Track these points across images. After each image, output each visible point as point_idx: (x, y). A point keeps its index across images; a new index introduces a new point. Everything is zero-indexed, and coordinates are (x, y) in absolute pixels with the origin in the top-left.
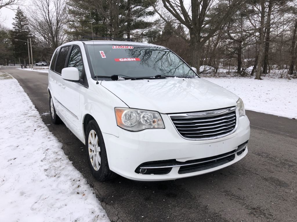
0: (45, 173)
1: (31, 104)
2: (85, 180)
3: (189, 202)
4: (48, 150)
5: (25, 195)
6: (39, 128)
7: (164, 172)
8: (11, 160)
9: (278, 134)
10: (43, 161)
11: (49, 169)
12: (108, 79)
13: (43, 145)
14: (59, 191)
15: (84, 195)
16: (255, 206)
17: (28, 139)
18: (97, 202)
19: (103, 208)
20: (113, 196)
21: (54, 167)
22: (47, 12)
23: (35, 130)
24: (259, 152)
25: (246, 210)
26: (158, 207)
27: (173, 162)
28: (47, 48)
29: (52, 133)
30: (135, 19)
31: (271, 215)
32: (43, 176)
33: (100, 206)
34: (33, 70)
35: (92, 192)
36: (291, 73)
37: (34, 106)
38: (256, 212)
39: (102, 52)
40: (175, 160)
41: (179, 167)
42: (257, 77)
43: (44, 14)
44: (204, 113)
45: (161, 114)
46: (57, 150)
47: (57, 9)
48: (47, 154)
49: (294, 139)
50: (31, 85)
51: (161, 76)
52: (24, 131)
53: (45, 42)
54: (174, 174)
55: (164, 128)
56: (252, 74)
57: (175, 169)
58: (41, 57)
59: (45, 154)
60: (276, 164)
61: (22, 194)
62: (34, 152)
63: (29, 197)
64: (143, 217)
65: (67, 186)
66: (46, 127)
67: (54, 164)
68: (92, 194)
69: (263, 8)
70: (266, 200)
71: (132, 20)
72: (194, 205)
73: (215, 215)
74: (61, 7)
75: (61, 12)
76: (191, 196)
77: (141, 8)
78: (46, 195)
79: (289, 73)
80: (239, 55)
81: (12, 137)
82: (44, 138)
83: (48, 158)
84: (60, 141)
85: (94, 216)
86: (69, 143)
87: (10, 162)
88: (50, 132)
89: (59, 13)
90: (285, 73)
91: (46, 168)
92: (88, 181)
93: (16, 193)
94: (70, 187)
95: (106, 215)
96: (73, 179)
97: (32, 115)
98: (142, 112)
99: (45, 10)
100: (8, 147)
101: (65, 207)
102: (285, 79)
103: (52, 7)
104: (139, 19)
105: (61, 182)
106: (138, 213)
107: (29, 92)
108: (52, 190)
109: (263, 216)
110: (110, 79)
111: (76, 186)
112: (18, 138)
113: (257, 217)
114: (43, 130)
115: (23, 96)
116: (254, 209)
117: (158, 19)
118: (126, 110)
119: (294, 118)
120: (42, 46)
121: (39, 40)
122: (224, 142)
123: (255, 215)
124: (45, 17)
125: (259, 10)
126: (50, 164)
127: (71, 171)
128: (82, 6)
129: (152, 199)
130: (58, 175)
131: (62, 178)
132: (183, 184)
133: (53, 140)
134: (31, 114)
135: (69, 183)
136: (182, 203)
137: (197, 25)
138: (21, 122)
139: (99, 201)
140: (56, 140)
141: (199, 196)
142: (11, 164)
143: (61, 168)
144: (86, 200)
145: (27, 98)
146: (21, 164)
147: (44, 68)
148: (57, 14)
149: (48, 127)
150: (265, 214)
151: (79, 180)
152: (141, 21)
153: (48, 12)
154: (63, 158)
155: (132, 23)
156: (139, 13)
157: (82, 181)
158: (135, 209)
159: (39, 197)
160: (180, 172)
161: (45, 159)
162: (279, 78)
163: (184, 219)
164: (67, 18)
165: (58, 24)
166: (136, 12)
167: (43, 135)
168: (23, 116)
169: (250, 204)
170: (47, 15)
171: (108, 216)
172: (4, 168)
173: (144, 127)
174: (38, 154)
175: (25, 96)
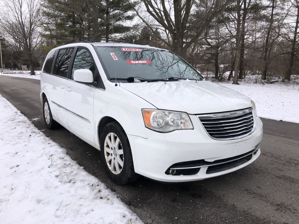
0: (57, 179)
1: (15, 109)
2: (104, 185)
3: (216, 202)
4: (53, 156)
5: (42, 202)
6: (34, 134)
7: (193, 173)
8: (13, 167)
9: (274, 135)
10: (50, 167)
11: (60, 174)
12: (124, 81)
13: (45, 151)
14: (80, 197)
15: (108, 199)
16: (279, 203)
17: (25, 145)
18: (125, 206)
19: (133, 211)
20: (139, 199)
21: (65, 172)
22: (19, 13)
23: (30, 136)
24: (263, 152)
25: (272, 207)
26: (187, 208)
27: (202, 162)
28: (17, 51)
29: (50, 139)
30: (114, 23)
31: (295, 210)
32: (57, 182)
33: (129, 210)
34: (3, 74)
35: (115, 196)
36: (265, 79)
37: (20, 111)
38: (281, 208)
39: (112, 55)
40: (204, 160)
41: (207, 167)
42: (234, 82)
43: (17, 16)
44: (228, 114)
45: (189, 115)
46: (62, 155)
47: (30, 11)
48: (52, 160)
49: (290, 139)
50: (6, 90)
51: (174, 78)
52: (18, 137)
53: (16, 45)
54: (202, 175)
55: (193, 129)
56: (229, 79)
57: (203, 169)
58: (11, 60)
59: (50, 160)
60: (282, 162)
61: (39, 201)
62: (37, 158)
63: (48, 204)
64: (176, 218)
65: (87, 191)
66: (41, 133)
67: (64, 170)
68: (116, 198)
69: (239, 16)
70: (287, 196)
71: (111, 24)
72: (222, 204)
73: (245, 213)
74: (34, 9)
75: (34, 14)
76: (216, 195)
77: (120, 12)
78: (66, 202)
79: (262, 78)
80: (217, 61)
81: (6, 144)
82: (44, 143)
83: (55, 163)
84: (62, 147)
85: (127, 219)
86: (72, 148)
87: (14, 170)
88: (48, 138)
89: (32, 15)
90: (259, 78)
91: (57, 174)
92: (107, 186)
93: (31, 201)
94: (90, 192)
95: (139, 219)
96: (91, 184)
97: (21, 121)
98: (170, 113)
99: (17, 12)
100: (4, 154)
101: (92, 213)
102: (259, 84)
103: (25, 8)
104: (118, 23)
105: (78, 187)
106: (170, 214)
107: (8, 97)
108: (71, 196)
109: (289, 211)
110: (126, 81)
111: (96, 191)
112: (14, 145)
113: (284, 213)
114: (39, 135)
115: (3, 101)
116: (279, 205)
117: (136, 23)
118: (154, 111)
119: (281, 120)
120: (12, 49)
121: (9, 42)
122: (246, 141)
123: (281, 211)
124: (18, 19)
125: (235, 17)
126: (60, 170)
127: (86, 176)
128: (57, 8)
129: (179, 200)
130: (73, 181)
131: (78, 184)
132: (204, 185)
133: (54, 146)
134: (20, 119)
135: (88, 188)
136: (209, 203)
137: (180, 30)
138: (11, 128)
139: (127, 204)
140: (58, 145)
141: (224, 196)
142: (16, 171)
143: (74, 173)
144: (112, 204)
145: (8, 103)
146: (26, 171)
147: (15, 72)
148: (30, 16)
149: (43, 132)
150: (290, 209)
151: (97, 185)
152: (119, 25)
153: (21, 14)
154: (72, 164)
155: (111, 27)
156: (118, 18)
157: (101, 186)
158: (165, 210)
159: (60, 204)
160: (208, 172)
161: (52, 165)
162: (254, 83)
163: (217, 218)
164: (41, 20)
165: (31, 27)
166: (114, 16)
167: (42, 140)
168: (10, 122)
169: (274, 201)
170: (20, 17)
171: (141, 219)
172: (8, 176)
173: (171, 129)
174: (43, 160)
175: (5, 102)
